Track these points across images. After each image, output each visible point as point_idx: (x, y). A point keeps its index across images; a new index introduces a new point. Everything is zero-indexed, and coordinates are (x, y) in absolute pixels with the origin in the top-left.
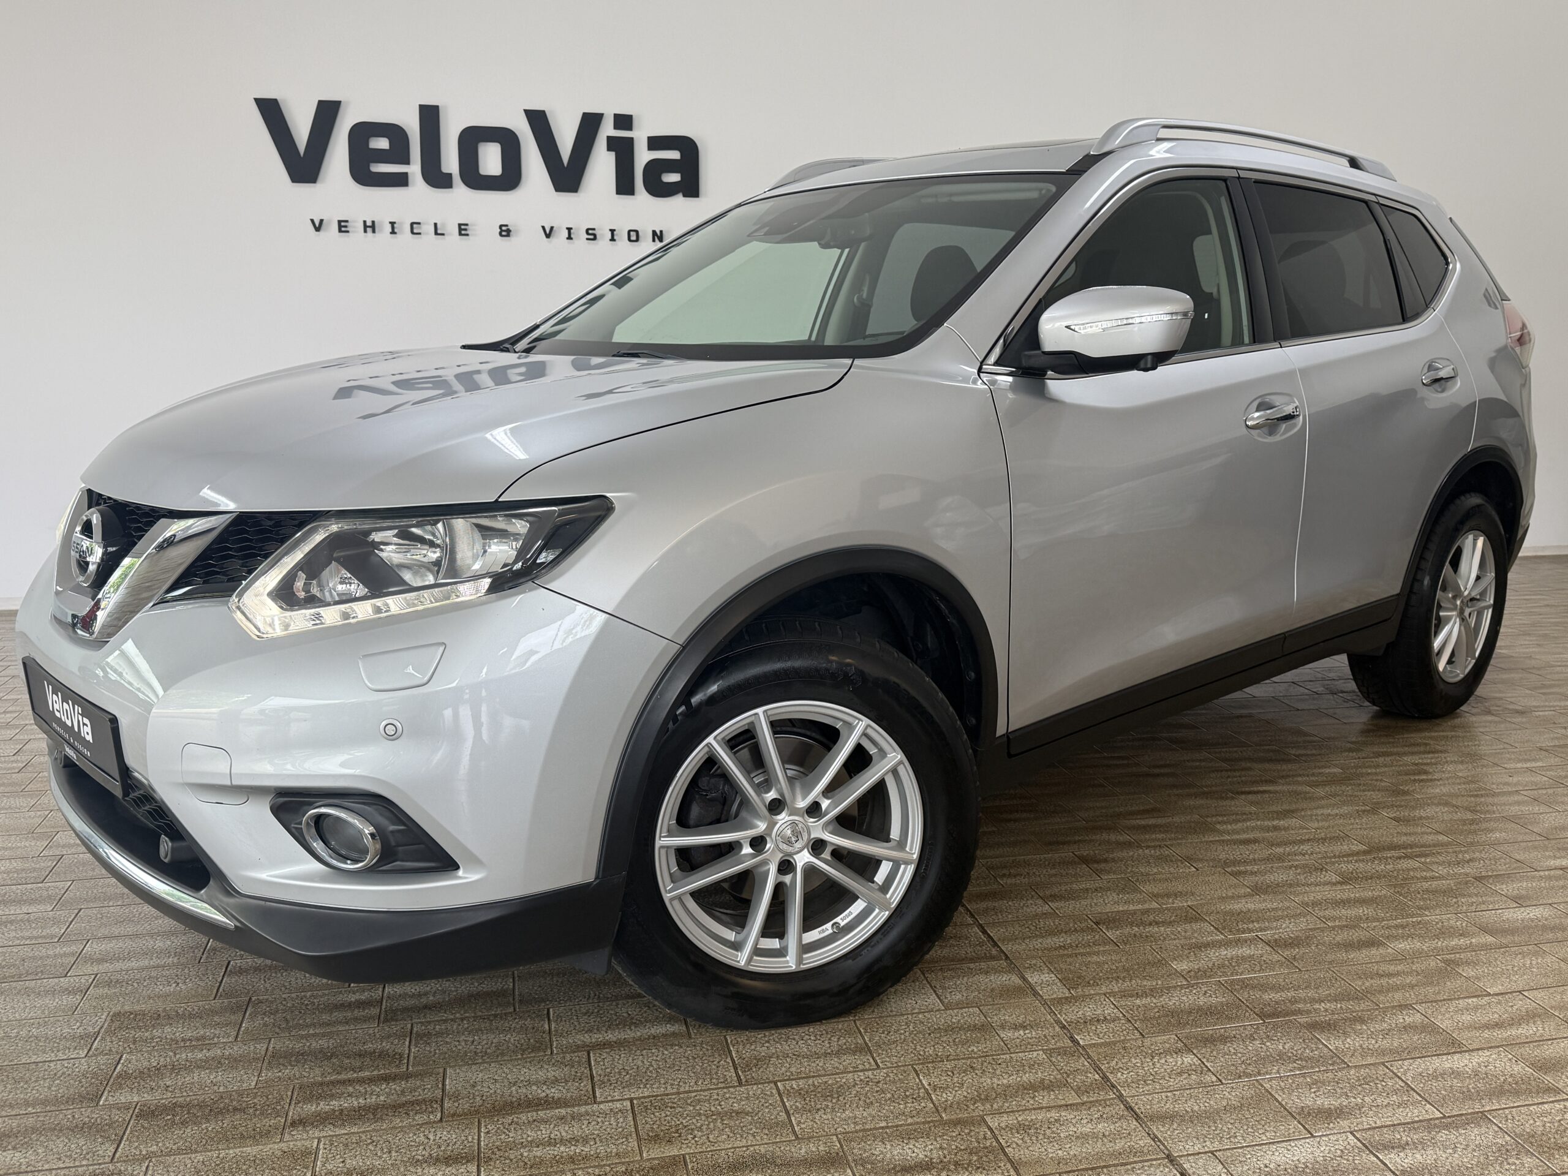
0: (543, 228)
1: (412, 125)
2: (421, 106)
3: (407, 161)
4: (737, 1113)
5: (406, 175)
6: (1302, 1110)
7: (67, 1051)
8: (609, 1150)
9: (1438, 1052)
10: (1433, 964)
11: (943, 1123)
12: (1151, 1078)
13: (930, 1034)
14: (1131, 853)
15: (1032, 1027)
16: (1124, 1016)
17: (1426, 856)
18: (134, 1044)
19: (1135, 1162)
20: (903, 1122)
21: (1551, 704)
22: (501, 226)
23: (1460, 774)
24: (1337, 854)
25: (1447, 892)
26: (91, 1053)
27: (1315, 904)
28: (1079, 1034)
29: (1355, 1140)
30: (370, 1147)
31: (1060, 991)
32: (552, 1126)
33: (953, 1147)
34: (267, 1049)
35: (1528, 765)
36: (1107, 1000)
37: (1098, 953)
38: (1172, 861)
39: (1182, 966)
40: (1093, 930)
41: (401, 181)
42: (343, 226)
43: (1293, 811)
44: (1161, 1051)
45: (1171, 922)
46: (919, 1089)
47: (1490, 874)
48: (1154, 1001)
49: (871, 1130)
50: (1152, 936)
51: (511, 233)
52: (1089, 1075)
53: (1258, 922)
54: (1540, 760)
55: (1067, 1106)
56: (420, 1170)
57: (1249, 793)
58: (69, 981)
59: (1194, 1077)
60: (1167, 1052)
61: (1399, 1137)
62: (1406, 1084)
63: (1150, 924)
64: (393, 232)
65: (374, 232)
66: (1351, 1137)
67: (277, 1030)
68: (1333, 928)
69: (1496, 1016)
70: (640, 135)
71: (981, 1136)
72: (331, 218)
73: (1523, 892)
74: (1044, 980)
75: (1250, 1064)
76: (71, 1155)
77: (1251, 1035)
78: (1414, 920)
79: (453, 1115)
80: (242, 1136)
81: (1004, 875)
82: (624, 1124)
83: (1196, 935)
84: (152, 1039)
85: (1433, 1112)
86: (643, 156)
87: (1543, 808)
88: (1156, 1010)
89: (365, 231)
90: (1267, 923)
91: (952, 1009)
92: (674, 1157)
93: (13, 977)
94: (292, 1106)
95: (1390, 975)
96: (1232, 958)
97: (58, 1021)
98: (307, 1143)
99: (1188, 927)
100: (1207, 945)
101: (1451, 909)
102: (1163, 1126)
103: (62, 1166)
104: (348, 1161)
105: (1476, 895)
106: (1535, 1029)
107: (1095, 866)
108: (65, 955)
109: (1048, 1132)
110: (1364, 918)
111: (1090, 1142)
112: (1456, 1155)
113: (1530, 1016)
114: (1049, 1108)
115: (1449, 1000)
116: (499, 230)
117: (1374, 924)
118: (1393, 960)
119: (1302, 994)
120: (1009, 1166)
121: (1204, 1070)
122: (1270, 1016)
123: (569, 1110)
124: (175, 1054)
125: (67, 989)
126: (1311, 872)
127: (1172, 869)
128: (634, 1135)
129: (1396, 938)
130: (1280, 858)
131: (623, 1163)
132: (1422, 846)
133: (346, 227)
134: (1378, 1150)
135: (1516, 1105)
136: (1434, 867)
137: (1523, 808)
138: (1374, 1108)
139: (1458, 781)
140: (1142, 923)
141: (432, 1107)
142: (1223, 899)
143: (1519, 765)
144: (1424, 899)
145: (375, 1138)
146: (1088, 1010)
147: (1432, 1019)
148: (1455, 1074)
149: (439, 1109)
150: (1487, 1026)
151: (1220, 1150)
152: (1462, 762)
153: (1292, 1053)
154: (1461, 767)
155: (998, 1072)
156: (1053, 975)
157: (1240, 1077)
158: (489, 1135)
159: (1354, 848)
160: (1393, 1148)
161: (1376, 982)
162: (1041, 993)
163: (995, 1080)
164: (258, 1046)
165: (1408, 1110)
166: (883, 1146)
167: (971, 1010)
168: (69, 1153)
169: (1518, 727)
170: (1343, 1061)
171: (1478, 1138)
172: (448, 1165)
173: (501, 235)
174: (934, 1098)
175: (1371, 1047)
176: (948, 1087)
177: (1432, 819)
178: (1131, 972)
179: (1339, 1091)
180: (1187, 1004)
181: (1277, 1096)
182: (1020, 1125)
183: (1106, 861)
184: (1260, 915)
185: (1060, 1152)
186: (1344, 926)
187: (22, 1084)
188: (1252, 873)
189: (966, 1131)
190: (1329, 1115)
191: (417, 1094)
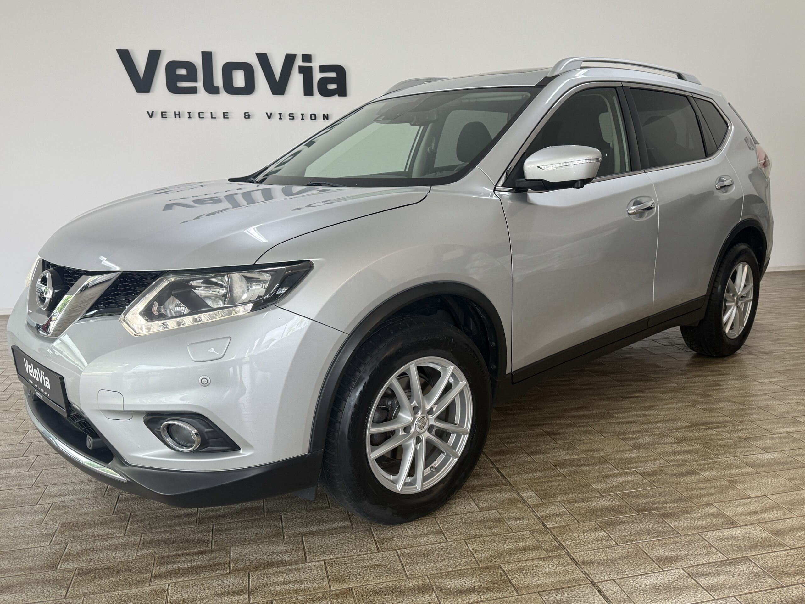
0: (267, 113)
1: (198, 62)
2: (202, 52)
3: (196, 81)
4: (378, 566)
5: (195, 87)
6: (658, 558)
7: (39, 543)
8: (314, 586)
9: (725, 527)
10: (723, 483)
11: (480, 568)
12: (583, 543)
13: (472, 524)
14: (572, 430)
15: (523, 519)
16: (569, 512)
17: (719, 428)
18: (73, 538)
19: (576, 586)
20: (460, 569)
21: (782, 348)
22: (245, 113)
23: (736, 386)
24: (675, 428)
25: (729, 446)
26: (52, 543)
27: (664, 454)
28: (547, 522)
29: (684, 572)
30: (195, 587)
31: (537, 501)
32: (285, 575)
33: (485, 580)
34: (141, 539)
35: (771, 380)
36: (561, 505)
37: (555, 481)
38: (592, 433)
39: (598, 487)
40: (553, 469)
41: (193, 91)
42: (164, 115)
43: (652, 407)
44: (588, 530)
45: (592, 464)
46: (468, 552)
47: (751, 436)
48: (584, 505)
49: (444, 573)
50: (582, 472)
51: (250, 117)
52: (552, 543)
53: (635, 463)
54: (777, 377)
55: (541, 558)
56: (220, 598)
57: (631, 397)
58: (39, 507)
59: (604, 542)
60: (591, 530)
61: (706, 570)
62: (709, 543)
63: (582, 465)
64: (190, 117)
65: (180, 117)
66: (682, 571)
67: (145, 530)
68: (673, 466)
69: (754, 508)
70: (315, 65)
71: (499, 575)
72: (158, 111)
73: (768, 445)
74: (529, 495)
75: (632, 535)
76: (44, 595)
77: (633, 521)
78: (713, 460)
79: (235, 571)
80: (130, 584)
81: (508, 442)
82: (321, 573)
83: (604, 471)
84: (82, 535)
85: (723, 557)
86: (317, 76)
87: (778, 402)
88: (585, 509)
89: (175, 117)
90: (640, 464)
91: (484, 511)
92: (347, 589)
93: (10, 505)
94: (155, 568)
95: (701, 489)
96: (623, 482)
97: (35, 527)
98: (163, 587)
99: (600, 466)
100: (610, 476)
101: (732, 454)
102: (589, 567)
103: (40, 601)
104: (184, 595)
105: (744, 448)
106: (773, 514)
107: (554, 436)
108: (36, 494)
109: (532, 572)
110: (688, 460)
111: (553, 576)
112: (734, 579)
113: (771, 508)
114: (533, 560)
115: (730, 501)
116: (244, 115)
117: (694, 463)
118: (703, 481)
119: (658, 499)
120: (513, 589)
121: (609, 539)
122: (642, 511)
123: (293, 566)
124: (94, 543)
125: (38, 511)
126: (662, 438)
127: (592, 437)
128: (326, 578)
129: (704, 470)
130: (646, 431)
131: (321, 593)
132: (717, 423)
133: (165, 115)
134: (695, 577)
135: (763, 553)
136: (723, 434)
137: (768, 403)
138: (693, 556)
139: (735, 389)
140: (578, 465)
141: (225, 567)
142: (618, 452)
143: (766, 380)
144: (718, 450)
145: (196, 583)
146: (551, 510)
147: (722, 511)
148: (734, 538)
149: (228, 567)
150: (750, 514)
151: (618, 579)
152: (737, 380)
153: (653, 529)
154: (737, 382)
155: (507, 542)
156: (533, 493)
157: (627, 542)
158: (254, 580)
159: (683, 425)
160: (703, 575)
161: (694, 493)
162: (527, 501)
163: (505, 546)
164: (136, 538)
165: (710, 556)
166: (450, 581)
167: (493, 511)
168: (43, 594)
169: (766, 361)
170: (678, 532)
171: (745, 569)
172: (234, 595)
173: (245, 117)
174: (475, 556)
175: (692, 525)
176: (482, 550)
177: (722, 409)
178: (572, 490)
179: (676, 547)
180: (600, 506)
181: (645, 551)
182: (518, 569)
183: (559, 434)
184: (637, 460)
185: (538, 582)
186: (678, 464)
187: (18, 560)
188: (633, 438)
189: (492, 572)
190: (671, 560)
191: (217, 560)
